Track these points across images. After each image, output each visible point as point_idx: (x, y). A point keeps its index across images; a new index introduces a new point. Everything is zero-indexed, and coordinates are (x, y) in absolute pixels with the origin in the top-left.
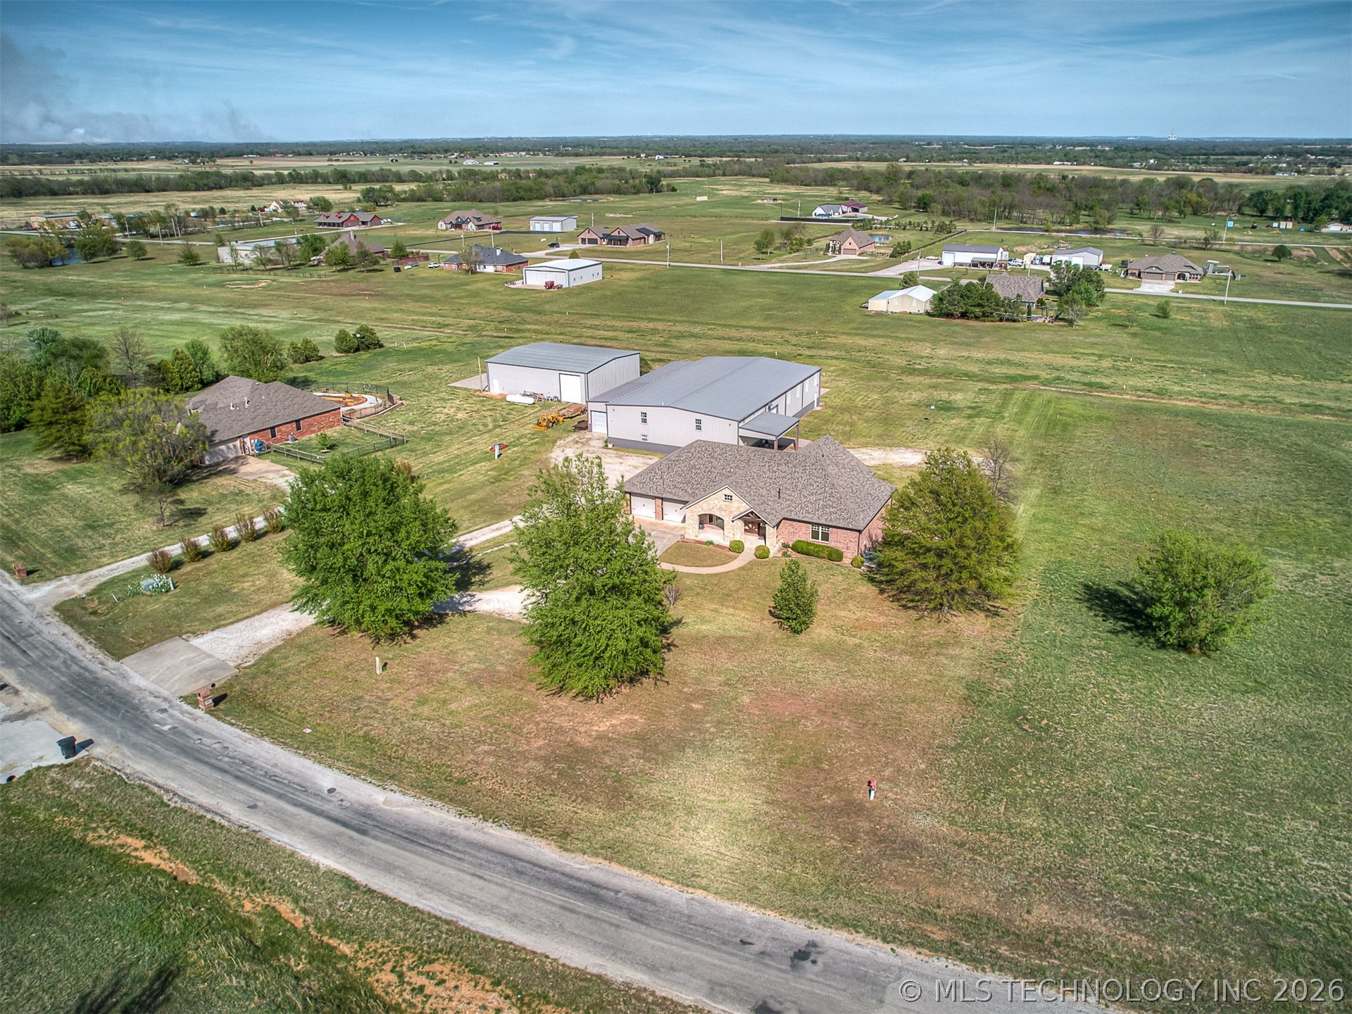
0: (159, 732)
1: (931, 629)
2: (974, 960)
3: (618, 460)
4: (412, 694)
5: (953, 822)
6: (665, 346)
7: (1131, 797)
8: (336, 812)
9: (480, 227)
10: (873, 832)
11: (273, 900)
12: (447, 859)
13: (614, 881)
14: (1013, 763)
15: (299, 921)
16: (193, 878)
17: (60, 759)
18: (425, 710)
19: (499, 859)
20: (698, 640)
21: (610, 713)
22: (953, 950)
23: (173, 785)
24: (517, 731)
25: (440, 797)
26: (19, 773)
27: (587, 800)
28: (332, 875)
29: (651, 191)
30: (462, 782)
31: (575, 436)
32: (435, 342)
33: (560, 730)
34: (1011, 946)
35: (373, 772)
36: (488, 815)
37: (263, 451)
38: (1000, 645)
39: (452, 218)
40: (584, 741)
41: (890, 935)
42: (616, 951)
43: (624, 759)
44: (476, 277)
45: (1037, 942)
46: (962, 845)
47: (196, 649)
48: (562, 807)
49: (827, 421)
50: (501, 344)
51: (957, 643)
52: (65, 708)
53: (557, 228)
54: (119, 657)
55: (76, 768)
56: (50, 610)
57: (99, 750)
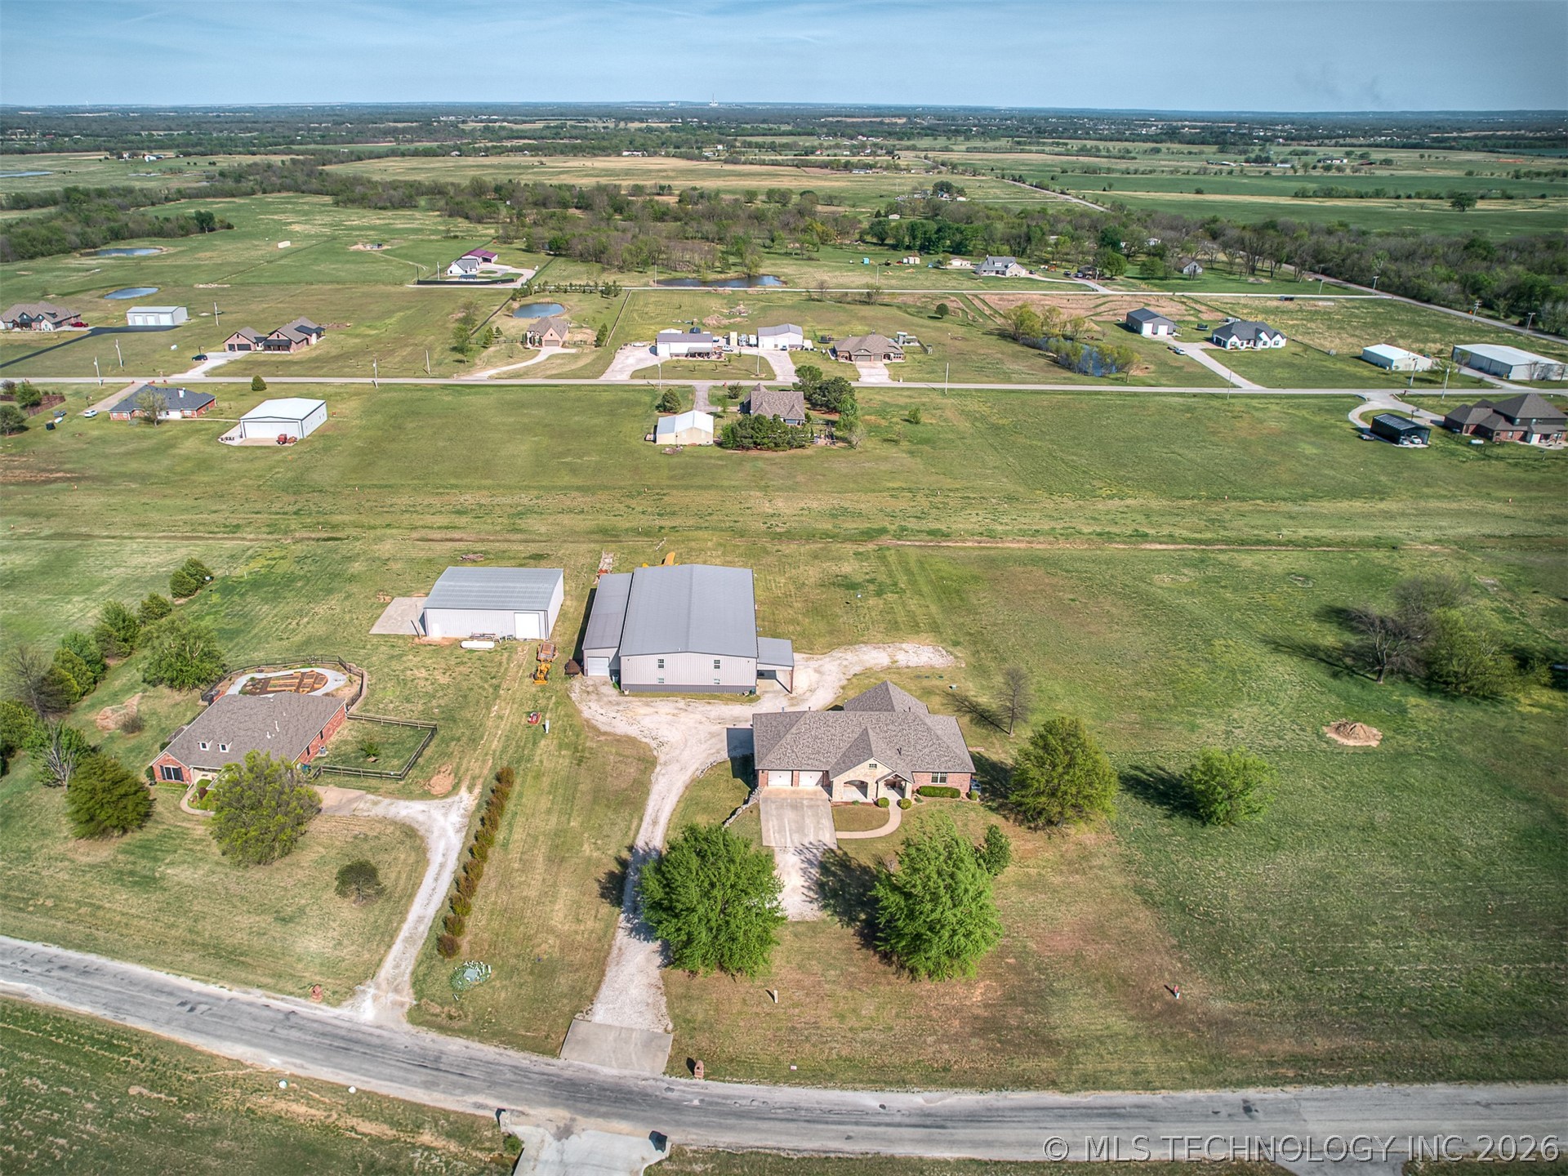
0: (695, 1107)
1: (1064, 845)
4: (824, 1012)
5: (1231, 1000)
6: (517, 531)
8: (906, 1121)
9: (58, 324)
10: (1201, 1020)
12: (1014, 1125)
13: (1115, 1102)
17: (661, 1154)
18: (851, 1023)
19: (1040, 1113)
21: (969, 984)
23: (771, 1143)
24: (930, 1018)
25: (953, 1086)
27: (1035, 1054)
29: (202, 230)
32: (262, 562)
33: (957, 1009)
35: (886, 1083)
37: (318, 773)
38: (1120, 849)
39: (13, 316)
40: (981, 1012)
41: (1271, 1082)
43: (1019, 1017)
44: (165, 429)
45: (1335, 1062)
46: (1249, 1013)
47: (608, 1027)
48: (1028, 1064)
50: (345, 554)
51: (1091, 854)
52: (589, 1114)
53: (166, 320)
54: (554, 1053)
55: (678, 1154)
56: (408, 1027)
57: (674, 1137)
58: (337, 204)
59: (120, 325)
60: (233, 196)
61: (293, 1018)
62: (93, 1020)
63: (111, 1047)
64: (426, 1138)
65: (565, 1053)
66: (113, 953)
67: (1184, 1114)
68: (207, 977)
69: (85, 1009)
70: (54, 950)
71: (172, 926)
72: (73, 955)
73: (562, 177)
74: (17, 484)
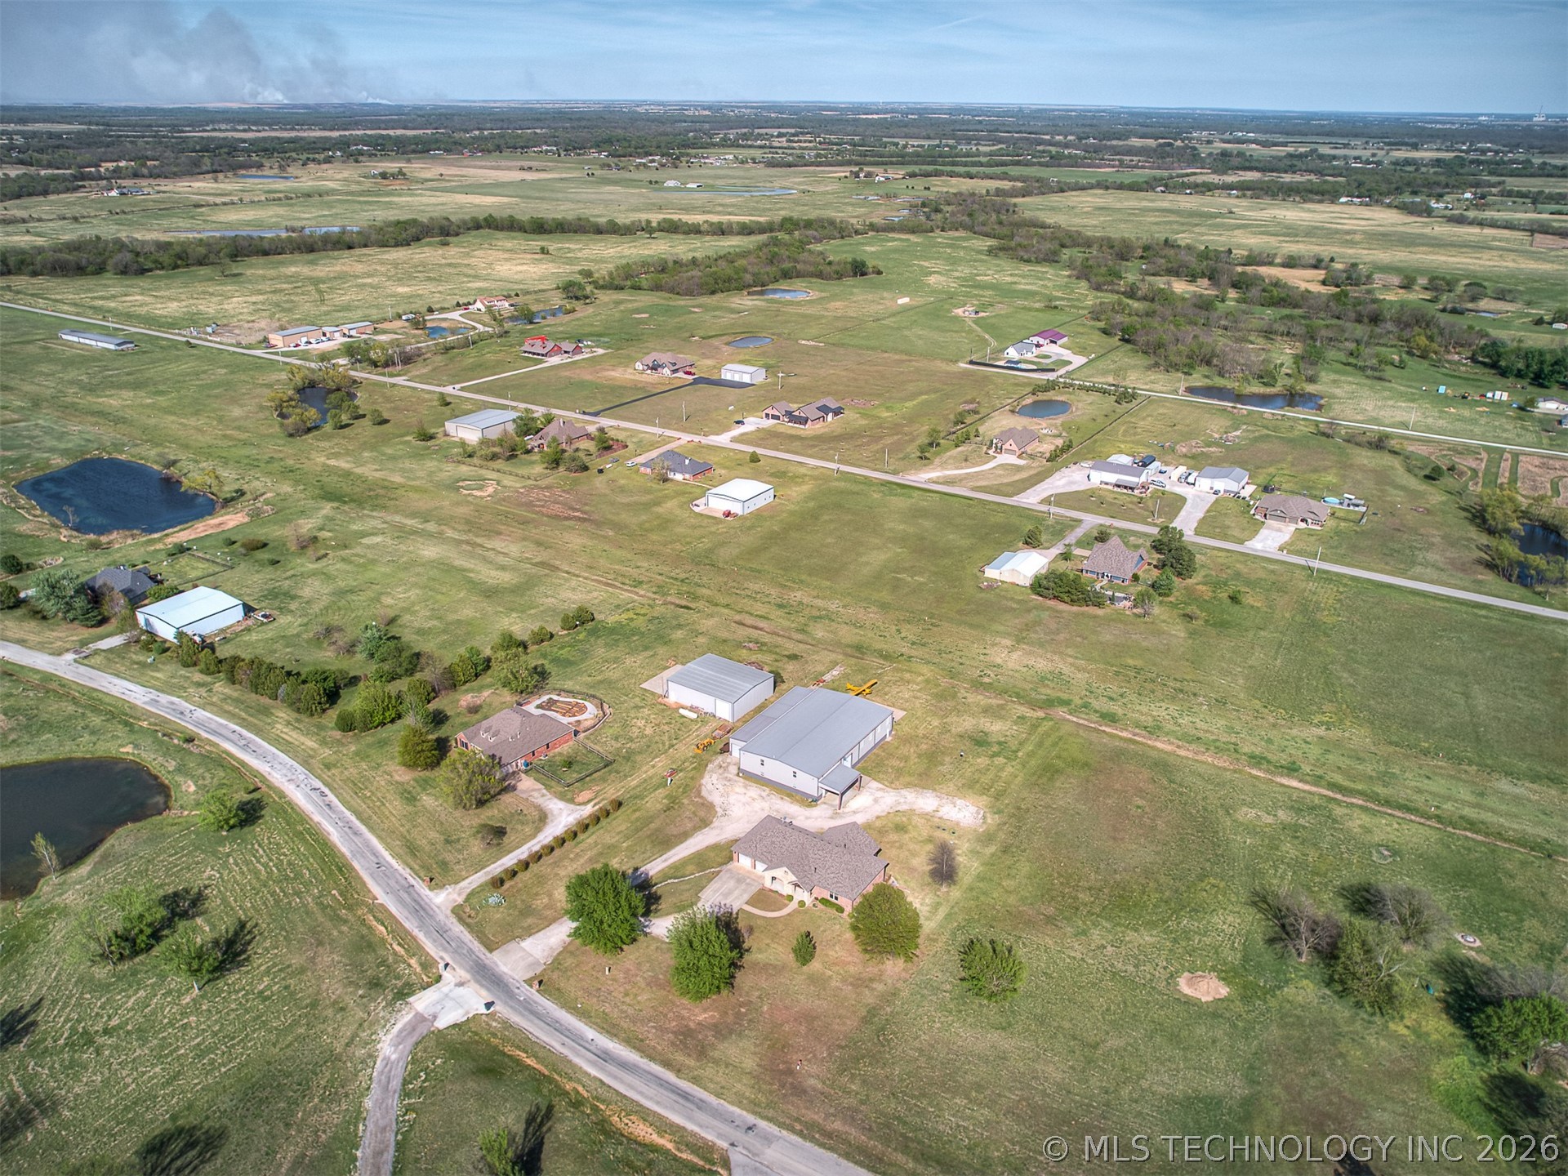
0: (519, 1000)
1: (872, 969)
2: (804, 1137)
3: (743, 790)
4: (622, 989)
5: (824, 1083)
6: (802, 631)
7: (902, 1080)
8: (595, 1051)
9: (674, 372)
10: (792, 1084)
11: (576, 1085)
13: (694, 1093)
14: (863, 1057)
15: (586, 1095)
16: (547, 1073)
17: (485, 1011)
18: (627, 1000)
20: (755, 964)
21: (705, 1010)
22: (800, 1134)
23: (531, 1030)
24: (665, 1016)
25: (634, 1048)
26: (471, 1015)
27: (689, 1055)
28: (595, 1077)
29: (855, 275)
30: (642, 1040)
31: (720, 758)
32: (631, 615)
33: (683, 1018)
34: (821, 1135)
35: (608, 1032)
36: (652, 1059)
37: (530, 768)
38: (900, 985)
39: (649, 360)
40: (692, 1025)
41: (781, 1125)
42: (690, 1119)
43: (706, 1036)
44: (668, 485)
45: (829, 1135)
46: (822, 1094)
47: (524, 950)
48: (679, 1057)
49: (891, 755)
50: (682, 621)
51: (880, 981)
52: (477, 981)
53: (746, 379)
54: (491, 951)
55: (492, 1016)
56: (449, 912)
57: (498, 1007)
58: (990, 252)
59: (715, 377)
60: (913, 232)
61: (411, 889)
62: (343, 855)
63: (340, 870)
64: (413, 962)
65: (494, 953)
66: (371, 829)
67: (716, 1114)
68: (395, 855)
69: (344, 850)
70: (353, 818)
71: (403, 826)
72: (357, 823)
73: (1236, 232)
74: (548, 516)
